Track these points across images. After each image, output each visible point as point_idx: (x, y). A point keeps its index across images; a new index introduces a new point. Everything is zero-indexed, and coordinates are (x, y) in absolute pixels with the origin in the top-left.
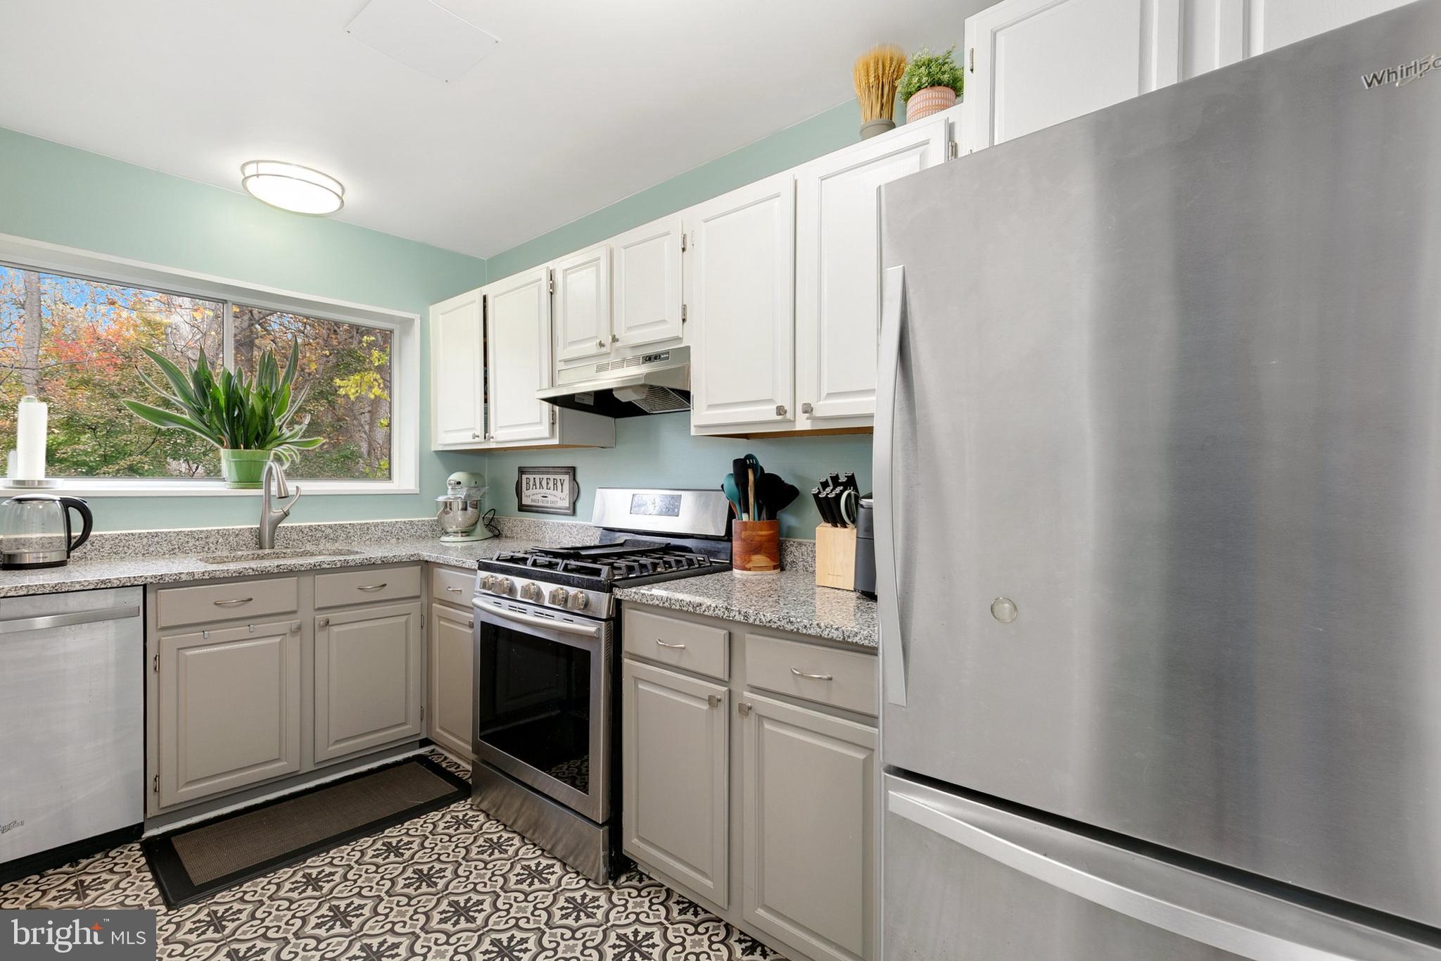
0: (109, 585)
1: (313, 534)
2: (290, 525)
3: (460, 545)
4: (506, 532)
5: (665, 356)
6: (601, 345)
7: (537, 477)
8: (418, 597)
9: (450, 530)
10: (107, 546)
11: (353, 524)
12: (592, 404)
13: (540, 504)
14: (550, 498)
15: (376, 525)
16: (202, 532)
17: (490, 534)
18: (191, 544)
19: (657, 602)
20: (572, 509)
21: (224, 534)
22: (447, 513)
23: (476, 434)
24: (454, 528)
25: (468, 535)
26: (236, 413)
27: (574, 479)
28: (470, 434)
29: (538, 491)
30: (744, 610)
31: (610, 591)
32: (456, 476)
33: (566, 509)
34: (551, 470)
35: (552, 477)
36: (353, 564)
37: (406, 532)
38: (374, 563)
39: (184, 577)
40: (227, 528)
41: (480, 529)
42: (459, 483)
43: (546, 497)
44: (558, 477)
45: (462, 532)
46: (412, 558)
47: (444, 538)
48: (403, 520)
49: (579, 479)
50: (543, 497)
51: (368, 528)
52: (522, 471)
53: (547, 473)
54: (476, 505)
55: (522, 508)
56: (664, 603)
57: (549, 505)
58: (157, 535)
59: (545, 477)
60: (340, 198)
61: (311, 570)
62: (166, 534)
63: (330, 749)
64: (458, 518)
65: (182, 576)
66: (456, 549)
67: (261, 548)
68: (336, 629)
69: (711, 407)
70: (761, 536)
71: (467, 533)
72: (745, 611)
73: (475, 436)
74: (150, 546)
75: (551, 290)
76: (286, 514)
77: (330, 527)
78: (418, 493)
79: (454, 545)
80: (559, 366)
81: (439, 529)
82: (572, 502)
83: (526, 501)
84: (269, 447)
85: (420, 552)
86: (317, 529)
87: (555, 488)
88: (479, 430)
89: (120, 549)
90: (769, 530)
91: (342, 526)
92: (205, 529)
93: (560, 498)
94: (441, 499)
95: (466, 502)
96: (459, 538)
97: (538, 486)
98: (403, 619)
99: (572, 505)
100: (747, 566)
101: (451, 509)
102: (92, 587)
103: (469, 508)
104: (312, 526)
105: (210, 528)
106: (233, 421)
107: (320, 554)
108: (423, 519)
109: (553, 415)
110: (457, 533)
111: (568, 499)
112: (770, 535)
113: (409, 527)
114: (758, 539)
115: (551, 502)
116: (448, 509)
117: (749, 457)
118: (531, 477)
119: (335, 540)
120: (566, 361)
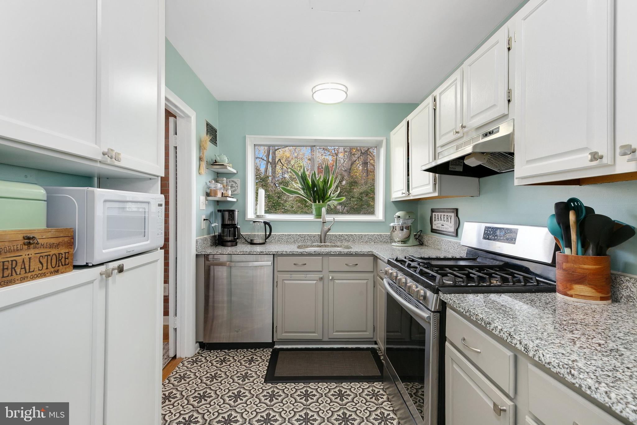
0: (263, 253)
1: (340, 238)
2: (332, 234)
3: (400, 248)
4: (425, 243)
5: (496, 130)
6: (457, 132)
7: (439, 214)
8: (373, 272)
9: (396, 240)
10: (277, 238)
11: (356, 235)
12: (462, 171)
13: (440, 229)
14: (445, 226)
15: (365, 235)
16: (303, 235)
17: (418, 243)
18: (300, 239)
19: (462, 311)
20: (455, 233)
21: (310, 236)
22: (394, 232)
23: (403, 192)
24: (398, 239)
25: (405, 243)
26: (315, 189)
27: (457, 215)
28: (401, 192)
29: (440, 222)
30: (524, 342)
31: (437, 293)
32: (398, 214)
33: (453, 233)
34: (445, 210)
35: (446, 214)
36: (343, 253)
37: (378, 239)
38: (352, 254)
39: (284, 253)
40: (311, 234)
41: (412, 240)
42: (399, 217)
43: (443, 225)
44: (449, 214)
45: (402, 242)
46: (369, 253)
47: (394, 244)
48: (377, 234)
49: (460, 215)
50: (442, 225)
51: (362, 237)
52: (433, 211)
53: (444, 212)
54: (407, 228)
55: (433, 231)
56: (466, 312)
57: (444, 230)
58: (290, 235)
59: (443, 214)
60: (346, 93)
61: (327, 254)
62: (293, 235)
63: (334, 333)
64: (399, 235)
65: (284, 252)
66: (399, 250)
67: (321, 242)
68: (337, 281)
69: (529, 162)
70: (584, 269)
71: (404, 242)
72: (526, 343)
73: (403, 193)
74: (289, 239)
75: (434, 108)
76: (329, 229)
77: (347, 235)
78: (384, 221)
79: (398, 247)
80: (439, 150)
81: (391, 240)
82: (455, 229)
83: (434, 227)
84: (326, 201)
85: (373, 251)
86: (342, 236)
87: (448, 221)
88: (405, 190)
89: (281, 239)
90: (594, 265)
91: (351, 235)
92: (304, 234)
93: (449, 226)
94: (392, 224)
95: (403, 227)
96: (400, 245)
97: (440, 220)
98: (365, 281)
99: (455, 231)
100: (569, 292)
101: (396, 230)
102: (259, 253)
103: (404, 229)
104: (340, 234)
105: (305, 234)
106: (314, 192)
107: (341, 247)
108: (386, 234)
109: (435, 179)
110: (399, 242)
111: (453, 227)
112: (596, 269)
113: (380, 237)
114: (582, 271)
115: (446, 228)
116: (395, 230)
117: (573, 200)
118: (437, 214)
119: (349, 241)
120: (442, 146)
